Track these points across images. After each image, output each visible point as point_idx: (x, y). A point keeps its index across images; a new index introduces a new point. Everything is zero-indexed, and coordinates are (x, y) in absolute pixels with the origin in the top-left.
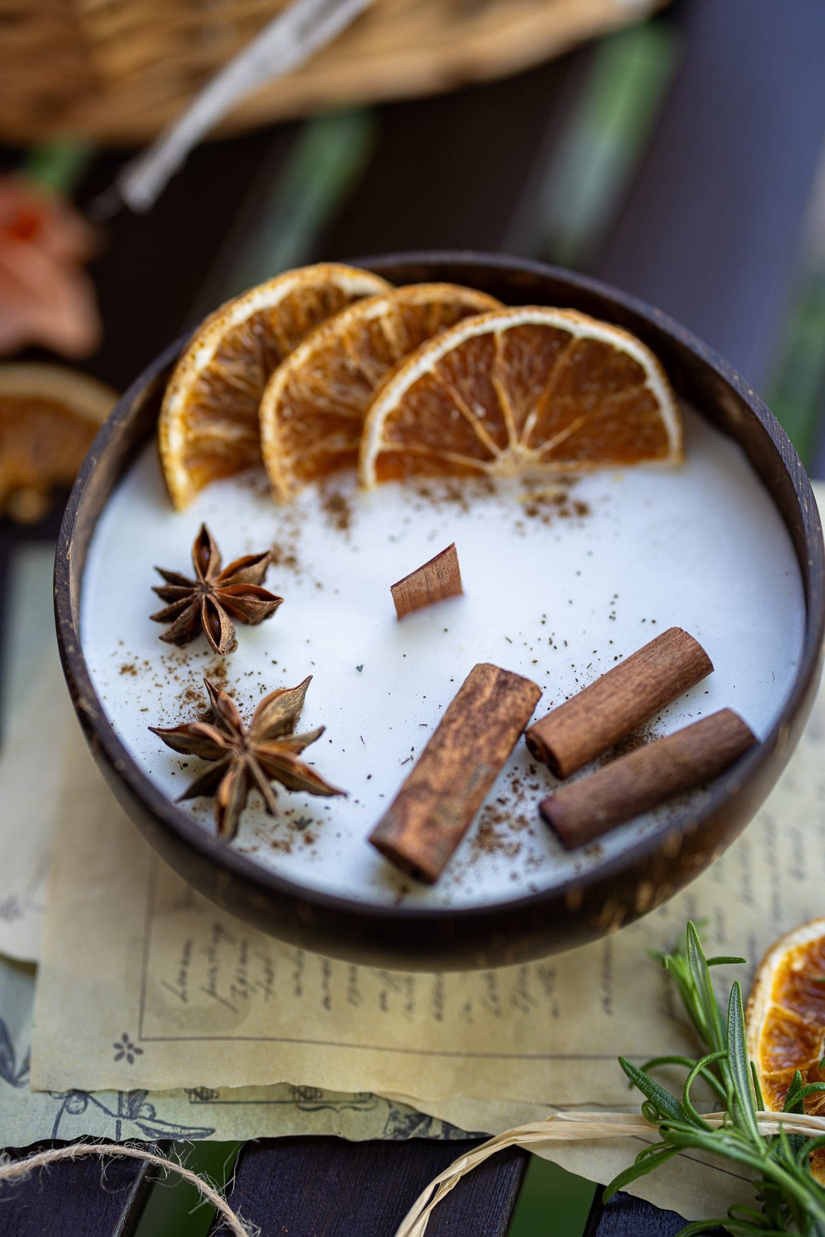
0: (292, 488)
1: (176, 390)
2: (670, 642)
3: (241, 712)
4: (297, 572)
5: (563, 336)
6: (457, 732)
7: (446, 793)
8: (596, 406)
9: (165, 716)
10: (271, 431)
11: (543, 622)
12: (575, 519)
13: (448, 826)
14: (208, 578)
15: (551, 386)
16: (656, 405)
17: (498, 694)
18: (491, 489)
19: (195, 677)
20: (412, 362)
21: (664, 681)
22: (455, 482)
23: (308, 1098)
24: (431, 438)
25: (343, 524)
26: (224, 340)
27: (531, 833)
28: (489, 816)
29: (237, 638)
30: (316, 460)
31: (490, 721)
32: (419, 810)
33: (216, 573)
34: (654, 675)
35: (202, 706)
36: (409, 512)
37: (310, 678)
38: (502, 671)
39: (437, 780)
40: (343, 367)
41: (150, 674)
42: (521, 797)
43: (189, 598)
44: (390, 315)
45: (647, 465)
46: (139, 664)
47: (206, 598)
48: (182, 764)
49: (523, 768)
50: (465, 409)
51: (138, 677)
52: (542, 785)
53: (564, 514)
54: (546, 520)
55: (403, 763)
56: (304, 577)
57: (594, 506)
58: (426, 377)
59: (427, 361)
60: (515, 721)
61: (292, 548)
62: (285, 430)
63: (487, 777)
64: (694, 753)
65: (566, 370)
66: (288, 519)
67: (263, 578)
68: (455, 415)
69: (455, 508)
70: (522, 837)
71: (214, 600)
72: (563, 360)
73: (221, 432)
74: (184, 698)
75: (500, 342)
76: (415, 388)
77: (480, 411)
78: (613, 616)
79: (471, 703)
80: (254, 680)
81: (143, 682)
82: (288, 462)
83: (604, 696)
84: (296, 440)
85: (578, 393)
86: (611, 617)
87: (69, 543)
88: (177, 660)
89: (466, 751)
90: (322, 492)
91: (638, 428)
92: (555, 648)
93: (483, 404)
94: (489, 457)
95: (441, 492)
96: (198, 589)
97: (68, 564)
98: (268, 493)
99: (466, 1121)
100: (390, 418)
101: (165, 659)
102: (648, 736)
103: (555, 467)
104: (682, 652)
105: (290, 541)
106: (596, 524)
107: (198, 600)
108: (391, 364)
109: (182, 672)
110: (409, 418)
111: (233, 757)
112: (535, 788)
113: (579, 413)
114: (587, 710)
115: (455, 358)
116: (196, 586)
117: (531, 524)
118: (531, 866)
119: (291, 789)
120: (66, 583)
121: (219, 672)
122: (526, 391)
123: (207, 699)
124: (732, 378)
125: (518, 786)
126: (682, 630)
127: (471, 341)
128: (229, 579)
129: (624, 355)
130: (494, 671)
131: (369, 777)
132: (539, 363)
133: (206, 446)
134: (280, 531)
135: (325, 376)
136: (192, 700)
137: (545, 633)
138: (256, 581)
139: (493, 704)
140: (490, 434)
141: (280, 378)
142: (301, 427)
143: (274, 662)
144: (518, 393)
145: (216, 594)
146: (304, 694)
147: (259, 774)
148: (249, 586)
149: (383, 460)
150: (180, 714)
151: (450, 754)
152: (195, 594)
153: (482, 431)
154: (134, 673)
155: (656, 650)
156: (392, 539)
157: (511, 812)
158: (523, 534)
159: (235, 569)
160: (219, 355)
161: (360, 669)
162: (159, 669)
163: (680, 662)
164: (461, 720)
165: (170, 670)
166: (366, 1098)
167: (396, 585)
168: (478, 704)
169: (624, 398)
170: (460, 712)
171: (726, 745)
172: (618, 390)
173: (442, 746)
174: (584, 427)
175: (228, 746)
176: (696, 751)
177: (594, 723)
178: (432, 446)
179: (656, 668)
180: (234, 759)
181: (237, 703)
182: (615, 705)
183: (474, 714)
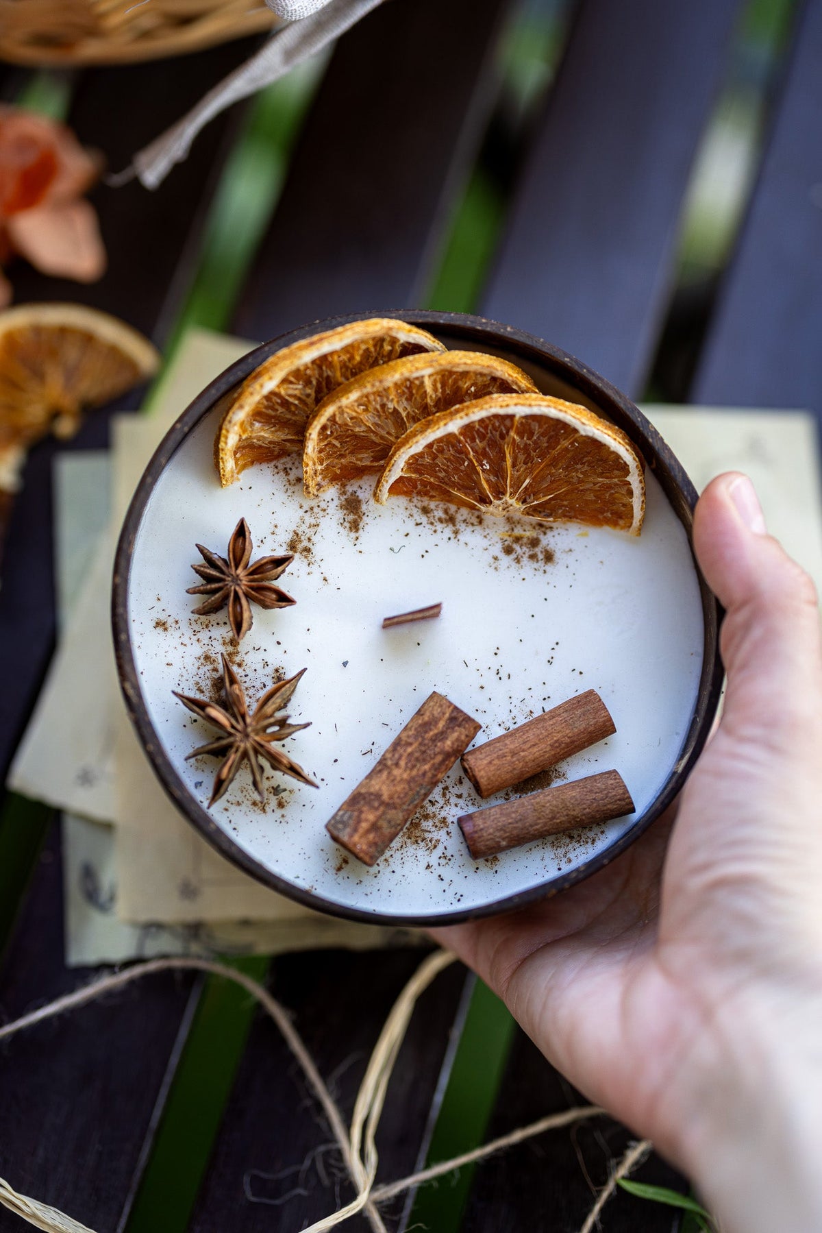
0: (319, 486)
1: (240, 408)
2: (589, 708)
3: (245, 682)
4: (310, 563)
6: (410, 754)
7: (392, 805)
8: (581, 481)
9: (185, 674)
10: (312, 446)
11: (496, 654)
12: (541, 564)
13: (387, 831)
14: (239, 571)
15: (549, 459)
16: (630, 493)
17: (448, 728)
18: (480, 520)
19: (214, 643)
20: (441, 424)
21: (575, 741)
22: (453, 508)
24: (442, 475)
25: (355, 526)
26: (290, 372)
27: (448, 833)
28: (420, 812)
30: (342, 468)
31: (437, 750)
32: (369, 815)
33: (246, 567)
34: (570, 735)
35: (215, 670)
36: (410, 526)
37: (305, 669)
38: (456, 708)
40: (383, 406)
41: (178, 633)
42: (448, 802)
43: (221, 584)
44: (430, 376)
45: (607, 529)
46: (170, 621)
47: (235, 590)
48: (193, 719)
49: (454, 777)
50: (475, 462)
51: (168, 633)
52: (465, 795)
53: (533, 557)
54: (518, 560)
55: (364, 755)
56: (314, 568)
57: (558, 556)
58: (450, 435)
59: (454, 424)
61: (309, 540)
62: (324, 445)
63: (425, 794)
65: (565, 450)
66: (311, 510)
68: (466, 463)
69: (448, 531)
70: (441, 835)
71: (240, 593)
72: (565, 443)
73: (270, 434)
74: (202, 660)
75: (517, 423)
76: (440, 440)
77: (487, 467)
78: (551, 660)
79: (426, 732)
80: (260, 655)
81: (170, 640)
82: (320, 467)
83: (529, 745)
84: (329, 452)
85: (569, 468)
86: (549, 661)
88: (202, 624)
89: (414, 773)
90: (343, 493)
91: (612, 501)
92: (500, 679)
93: (490, 462)
94: (484, 500)
95: (439, 513)
96: (230, 579)
98: (298, 484)
100: (412, 458)
101: (192, 622)
102: (553, 772)
103: (535, 519)
104: (595, 720)
105: (310, 532)
106: (557, 573)
107: (227, 589)
108: (426, 412)
109: (204, 635)
110: (428, 460)
111: (235, 741)
112: (459, 796)
113: (568, 483)
115: (477, 426)
116: (228, 576)
117: (506, 560)
118: (443, 861)
119: (274, 768)
121: (234, 642)
122: (528, 459)
123: (221, 667)
125: (447, 792)
127: (495, 417)
128: (255, 575)
129: (614, 453)
130: (449, 707)
131: (336, 761)
132: (544, 442)
133: (254, 442)
134: (302, 521)
135: (366, 410)
136: (208, 663)
137: (494, 663)
139: (443, 736)
140: (490, 483)
141: (330, 411)
142: (337, 443)
143: (279, 643)
144: (521, 458)
145: (243, 587)
146: (297, 682)
147: (251, 753)
148: (271, 587)
149: (400, 482)
150: (197, 674)
151: (402, 773)
152: (227, 583)
153: (483, 480)
154: (166, 629)
155: (576, 712)
156: (392, 549)
157: (437, 813)
158: (496, 569)
159: (260, 567)
160: (285, 381)
161: (345, 664)
162: (186, 629)
163: (592, 728)
164: (415, 745)
165: (195, 632)
167: (387, 620)
168: (431, 733)
169: (607, 481)
170: (416, 737)
171: (609, 806)
172: (601, 475)
173: (397, 765)
174: (567, 493)
175: (232, 731)
176: (585, 809)
177: (515, 766)
178: (441, 480)
179: (572, 729)
180: (236, 744)
181: (243, 674)
182: (535, 753)
183: (426, 741)
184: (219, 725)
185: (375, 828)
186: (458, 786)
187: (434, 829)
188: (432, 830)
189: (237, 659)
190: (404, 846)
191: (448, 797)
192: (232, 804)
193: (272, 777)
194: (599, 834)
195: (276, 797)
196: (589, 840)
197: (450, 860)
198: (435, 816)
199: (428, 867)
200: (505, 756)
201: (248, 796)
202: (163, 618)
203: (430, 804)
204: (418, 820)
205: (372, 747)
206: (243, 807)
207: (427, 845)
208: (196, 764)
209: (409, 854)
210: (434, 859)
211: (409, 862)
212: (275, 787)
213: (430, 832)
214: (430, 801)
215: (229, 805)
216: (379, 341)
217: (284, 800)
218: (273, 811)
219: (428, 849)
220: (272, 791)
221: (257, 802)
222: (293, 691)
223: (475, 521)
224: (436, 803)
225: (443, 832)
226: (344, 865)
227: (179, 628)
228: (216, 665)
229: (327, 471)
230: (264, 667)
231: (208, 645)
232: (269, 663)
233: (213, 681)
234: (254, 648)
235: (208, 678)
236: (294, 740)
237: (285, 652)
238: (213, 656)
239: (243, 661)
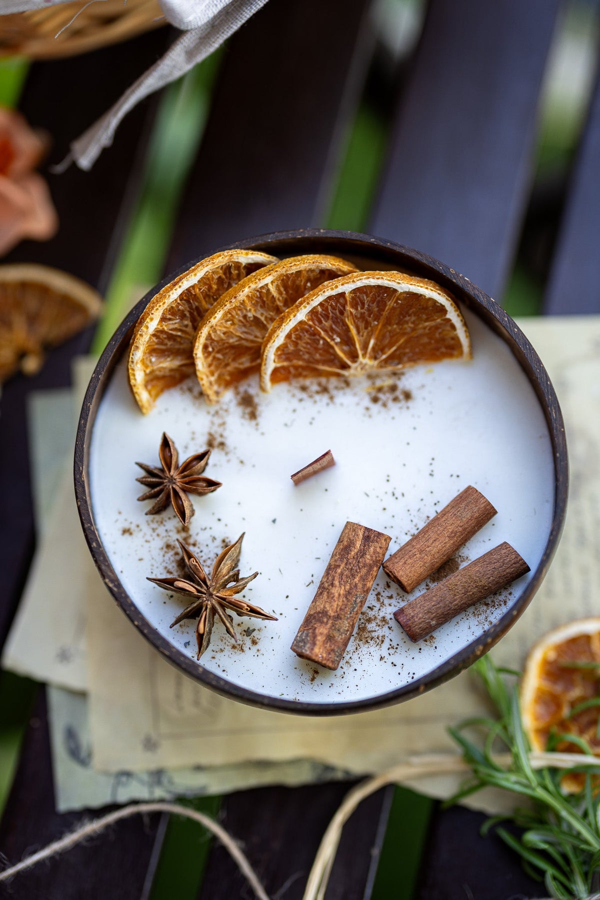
0: (217, 393)
1: (137, 348)
2: (470, 500)
4: (227, 453)
5: (390, 292)
6: (342, 574)
7: (338, 617)
8: (413, 330)
9: (154, 563)
10: (201, 362)
11: (388, 481)
12: (403, 403)
13: (340, 638)
14: (172, 473)
15: (383, 320)
16: (453, 327)
17: (365, 546)
18: (347, 383)
19: (171, 534)
20: (292, 316)
21: (467, 528)
22: (323, 380)
24: (306, 356)
26: (165, 311)
27: (390, 628)
28: (363, 618)
29: (194, 508)
30: (231, 374)
31: (361, 565)
32: (322, 630)
33: (177, 468)
34: (461, 524)
35: (177, 554)
36: (295, 403)
37: (244, 534)
38: (366, 528)
39: (331, 608)
40: (245, 317)
41: (141, 534)
42: (383, 604)
43: (161, 487)
44: (272, 282)
45: (446, 362)
46: (133, 527)
47: (173, 487)
48: (169, 596)
49: (382, 583)
50: (328, 339)
51: (133, 537)
52: (395, 595)
53: (396, 399)
54: (385, 405)
55: (307, 586)
56: (231, 456)
57: (415, 393)
58: (301, 323)
59: (301, 314)
60: (375, 561)
61: (221, 436)
62: (209, 360)
63: (361, 602)
65: (393, 309)
66: (217, 413)
67: (206, 468)
68: (321, 342)
69: (325, 398)
70: (385, 631)
71: (178, 489)
72: (391, 304)
73: (168, 364)
74: (165, 549)
75: (349, 297)
76: (295, 329)
77: (338, 340)
78: (432, 473)
79: (348, 553)
80: (208, 533)
81: (137, 540)
82: (213, 378)
83: (431, 541)
84: (216, 364)
85: (401, 322)
86: (430, 474)
87: (82, 468)
88: (157, 522)
89: (348, 587)
90: (237, 393)
91: (443, 340)
92: (397, 498)
93: (339, 335)
94: (345, 366)
95: (315, 388)
96: (166, 481)
97: (84, 484)
98: (201, 396)
99: (356, 765)
100: (278, 349)
101: (150, 522)
102: (458, 558)
103: (389, 369)
104: (478, 507)
105: (220, 430)
106: (417, 406)
107: (167, 489)
109: (161, 530)
110: (291, 348)
111: (203, 601)
112: (391, 597)
113: (404, 334)
114: (421, 552)
115: (320, 309)
116: (165, 479)
117: (375, 408)
118: (391, 651)
119: (240, 614)
121: (185, 531)
122: (367, 324)
123: (180, 550)
124: (503, 320)
125: (380, 597)
126: (477, 491)
127: (329, 299)
128: (185, 473)
129: (431, 300)
130: (360, 528)
131: (287, 597)
132: (375, 308)
133: (159, 374)
134: (213, 423)
135: (233, 324)
136: (170, 550)
137: (389, 488)
138: (201, 472)
139: (362, 553)
140: (345, 352)
141: (205, 332)
142: (219, 356)
143: (219, 520)
144: (362, 325)
145: (178, 484)
146: (241, 545)
147: (218, 608)
148: (199, 478)
149: (275, 371)
150: (164, 561)
151: (338, 590)
152: (165, 484)
153: (339, 351)
154: (131, 534)
155: (461, 506)
156: (286, 425)
157: (377, 615)
158: (370, 416)
159: (188, 465)
160: (163, 319)
161: (274, 521)
162: (146, 530)
163: (477, 515)
164: (343, 566)
165: (154, 530)
166: (295, 762)
167: (295, 475)
168: (353, 553)
169: (432, 323)
170: (341, 559)
171: (508, 571)
172: (427, 320)
173: (332, 585)
174: (406, 342)
175: (199, 594)
176: (490, 578)
177: (425, 561)
178: (308, 361)
179: (461, 519)
180: (205, 604)
181: (198, 551)
182: (438, 547)
183: (350, 561)
184: (187, 592)
185: (330, 638)
186: (387, 589)
187: (377, 628)
188: (376, 630)
189: (191, 541)
190: (358, 647)
191: (382, 601)
192: (217, 652)
193: (242, 623)
194: (508, 595)
195: (249, 637)
196: (501, 603)
197: (397, 648)
198: (375, 618)
199: (382, 658)
200: (415, 555)
201: (227, 643)
202: (127, 526)
203: (369, 610)
204: (363, 625)
205: (313, 579)
206: (226, 652)
207: (376, 642)
208: (181, 630)
209: (364, 653)
210: (384, 651)
211: (366, 659)
212: (246, 630)
213: (375, 631)
214: (369, 607)
215: (215, 653)
216: (227, 269)
217: (256, 638)
218: (250, 648)
219: (378, 645)
220: (245, 633)
221: (236, 645)
222: (240, 552)
223: (343, 385)
224: (374, 608)
225: (386, 629)
226: (316, 676)
227: (141, 530)
228: (176, 550)
229: (220, 379)
230: (213, 541)
231: (166, 536)
232: (216, 537)
233: (176, 563)
234: (202, 529)
235: (173, 561)
236: (251, 590)
237: (226, 525)
238: (172, 544)
239: (196, 541)
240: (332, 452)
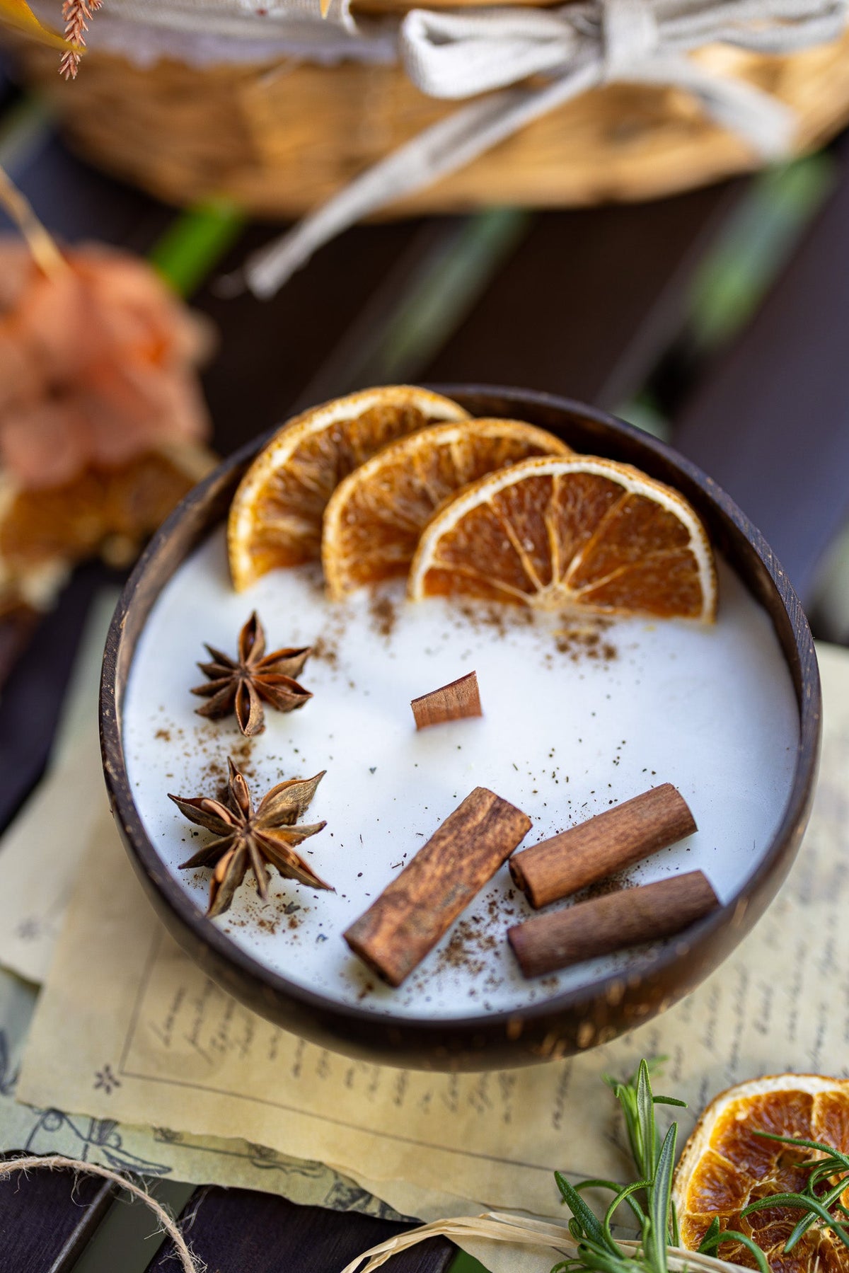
0: (345, 588)
1: (250, 483)
2: (661, 797)
3: (256, 792)
4: (335, 669)
5: (617, 489)
6: (445, 849)
7: (422, 906)
8: (640, 559)
9: (187, 784)
10: (333, 533)
11: (551, 756)
12: (601, 661)
13: (417, 937)
14: (249, 663)
15: (599, 533)
16: (695, 567)
17: (489, 820)
18: (530, 619)
20: (472, 492)
21: (646, 834)
22: (497, 607)
23: (262, 1156)
24: (481, 563)
26: (302, 443)
27: (497, 954)
28: (461, 932)
29: (266, 723)
30: (372, 566)
31: (477, 844)
32: (394, 917)
33: (257, 659)
34: (639, 826)
35: (222, 780)
36: (449, 628)
37: (324, 772)
38: (498, 798)
39: (417, 892)
40: (410, 484)
41: (182, 743)
42: (495, 919)
43: (228, 679)
44: (460, 443)
45: (678, 620)
46: (173, 732)
47: (243, 682)
49: (503, 891)
50: (516, 542)
52: (516, 911)
53: (592, 654)
54: (574, 658)
57: (622, 652)
58: (484, 506)
59: (486, 493)
60: (500, 847)
61: (334, 645)
62: (347, 534)
63: (463, 896)
64: (659, 908)
65: (616, 520)
66: (337, 616)
67: (300, 670)
68: (506, 545)
69: (493, 631)
70: (487, 957)
71: (249, 685)
72: (614, 511)
73: (289, 526)
74: (208, 771)
75: (558, 485)
76: (472, 515)
77: (530, 546)
78: (617, 761)
79: (462, 824)
82: (345, 563)
83: (588, 838)
84: (357, 544)
85: (624, 543)
86: (615, 762)
87: (125, 613)
88: (210, 733)
89: (449, 869)
90: (373, 595)
91: (677, 584)
92: (557, 782)
93: (533, 540)
94: (531, 590)
95: (483, 614)
96: (237, 671)
98: (321, 588)
100: (444, 538)
102: (624, 882)
103: (592, 610)
104: (669, 809)
105: (334, 637)
106: (621, 669)
107: (235, 682)
108: (454, 486)
109: (211, 745)
111: (236, 836)
112: (510, 912)
113: (623, 562)
114: (569, 849)
115: (514, 493)
116: (236, 669)
117: (560, 659)
118: (490, 986)
119: (283, 875)
120: (115, 650)
121: (245, 751)
122: (576, 534)
123: (227, 776)
124: (766, 557)
125: (495, 908)
126: (674, 788)
127: (530, 480)
128: (267, 668)
129: (671, 515)
130: (490, 797)
131: (360, 875)
132: (591, 510)
133: (272, 537)
134: (327, 627)
135: (391, 490)
136: (215, 773)
137: (550, 766)
138: (292, 673)
139: (483, 829)
140: (536, 568)
141: (349, 486)
142: (362, 533)
143: (296, 751)
144: (568, 535)
145: (252, 680)
146: (316, 787)
147: (255, 856)
148: (284, 678)
149: (432, 575)
150: (201, 785)
151: (434, 870)
152: (234, 676)
153: (528, 564)
155: (645, 802)
156: (428, 652)
157: (482, 932)
158: (550, 668)
159: (275, 659)
160: (296, 456)
161: (373, 770)
162: (191, 739)
163: (665, 819)
164: (450, 838)
165: (201, 742)
166: (314, 1167)
167: (417, 700)
168: (469, 826)
169: (667, 554)
170: (450, 830)
171: (691, 905)
172: (661, 547)
173: (428, 861)
174: (627, 576)
175: (233, 826)
177: (572, 863)
178: (481, 570)
179: (641, 820)
180: (237, 839)
181: (254, 784)
182: (596, 849)
183: (463, 835)
184: (217, 819)
185: (401, 931)
186: (508, 900)
187: (478, 950)
189: (248, 769)
191: (495, 913)
192: (235, 924)
195: (288, 916)
198: (479, 935)
201: (254, 916)
202: (165, 727)
204: (458, 940)
206: (248, 928)
212: (287, 905)
215: (231, 925)
216: (402, 415)
217: (296, 920)
220: (284, 909)
221: (265, 922)
223: (523, 620)
227: (183, 738)
228: (222, 776)
229: (354, 570)
230: (279, 777)
231: (215, 755)
232: (285, 772)
233: (218, 792)
234: (268, 757)
235: (213, 789)
236: (312, 853)
237: (304, 760)
238: (220, 766)
239: (255, 771)
240: (477, 675)
